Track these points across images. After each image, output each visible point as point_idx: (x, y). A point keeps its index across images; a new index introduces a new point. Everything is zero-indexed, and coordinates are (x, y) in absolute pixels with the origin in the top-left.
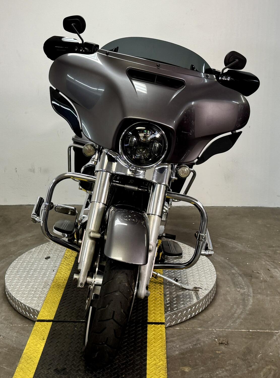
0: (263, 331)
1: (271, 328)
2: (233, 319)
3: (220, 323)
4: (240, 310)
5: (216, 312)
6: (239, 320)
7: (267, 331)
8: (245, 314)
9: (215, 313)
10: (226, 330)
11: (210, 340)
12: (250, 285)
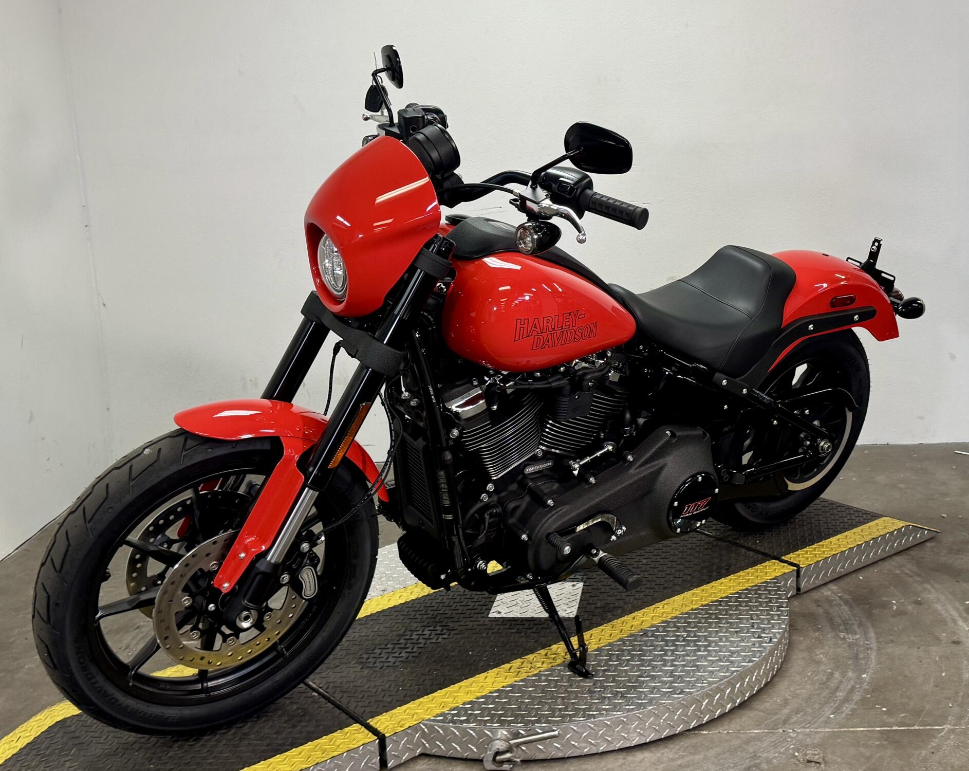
0: (906, 728)
1: (924, 721)
2: (835, 704)
3: (803, 715)
4: (849, 681)
5: (792, 689)
6: (847, 706)
7: (917, 728)
8: (861, 691)
9: (790, 693)
10: (819, 730)
11: (784, 756)
12: (869, 624)
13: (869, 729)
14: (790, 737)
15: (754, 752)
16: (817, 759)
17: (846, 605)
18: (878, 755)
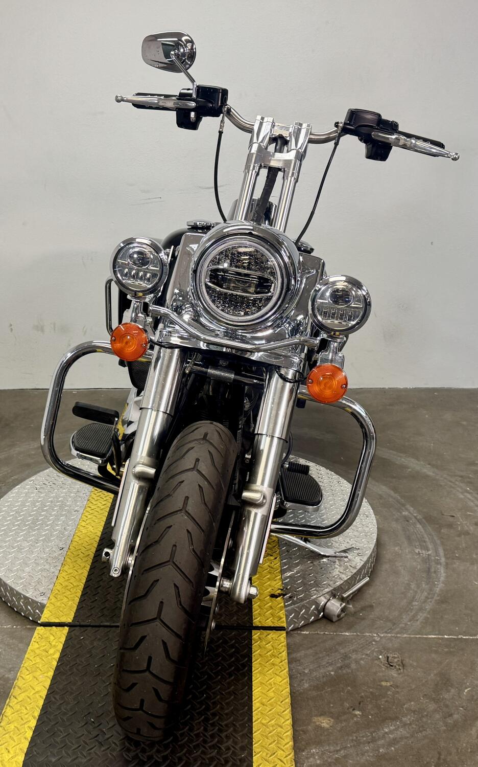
0: (470, 637)
2: (411, 612)
3: (386, 621)
4: (423, 593)
6: (421, 615)
8: (433, 602)
10: (398, 635)
11: (369, 658)
12: (438, 542)
13: (440, 636)
14: (375, 641)
15: (345, 653)
17: (421, 524)
18: (447, 661)
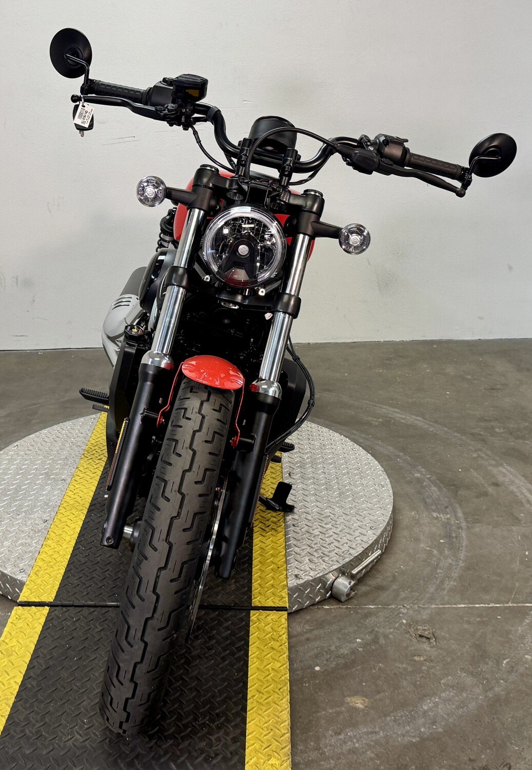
0: (501, 605)
1: (516, 598)
2: (437, 580)
3: (410, 592)
4: (447, 559)
5: (399, 566)
6: (448, 583)
7: (511, 605)
8: (459, 568)
9: (397, 570)
12: (456, 505)
13: (470, 605)
14: (400, 613)
16: (427, 635)
18: (481, 631)
